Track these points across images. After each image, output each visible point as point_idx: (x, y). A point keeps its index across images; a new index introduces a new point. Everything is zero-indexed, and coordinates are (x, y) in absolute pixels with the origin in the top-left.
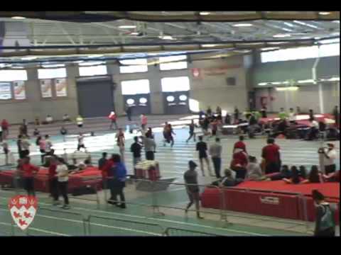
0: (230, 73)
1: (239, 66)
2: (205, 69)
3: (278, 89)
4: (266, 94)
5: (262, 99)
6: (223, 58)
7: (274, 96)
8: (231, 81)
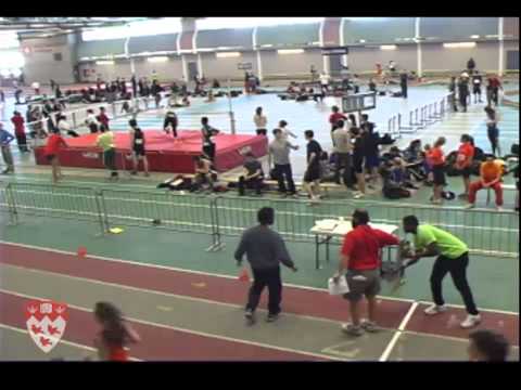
0: (55, 50)
1: (65, 43)
2: (36, 46)
3: (98, 63)
4: (87, 67)
5: (85, 71)
6: (50, 37)
7: (96, 68)
8: (58, 57)
